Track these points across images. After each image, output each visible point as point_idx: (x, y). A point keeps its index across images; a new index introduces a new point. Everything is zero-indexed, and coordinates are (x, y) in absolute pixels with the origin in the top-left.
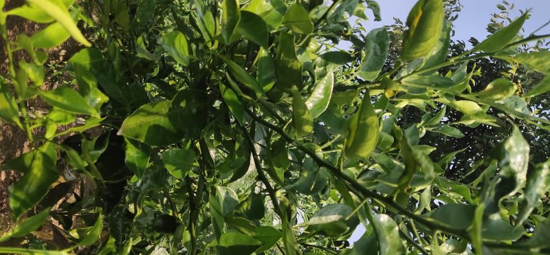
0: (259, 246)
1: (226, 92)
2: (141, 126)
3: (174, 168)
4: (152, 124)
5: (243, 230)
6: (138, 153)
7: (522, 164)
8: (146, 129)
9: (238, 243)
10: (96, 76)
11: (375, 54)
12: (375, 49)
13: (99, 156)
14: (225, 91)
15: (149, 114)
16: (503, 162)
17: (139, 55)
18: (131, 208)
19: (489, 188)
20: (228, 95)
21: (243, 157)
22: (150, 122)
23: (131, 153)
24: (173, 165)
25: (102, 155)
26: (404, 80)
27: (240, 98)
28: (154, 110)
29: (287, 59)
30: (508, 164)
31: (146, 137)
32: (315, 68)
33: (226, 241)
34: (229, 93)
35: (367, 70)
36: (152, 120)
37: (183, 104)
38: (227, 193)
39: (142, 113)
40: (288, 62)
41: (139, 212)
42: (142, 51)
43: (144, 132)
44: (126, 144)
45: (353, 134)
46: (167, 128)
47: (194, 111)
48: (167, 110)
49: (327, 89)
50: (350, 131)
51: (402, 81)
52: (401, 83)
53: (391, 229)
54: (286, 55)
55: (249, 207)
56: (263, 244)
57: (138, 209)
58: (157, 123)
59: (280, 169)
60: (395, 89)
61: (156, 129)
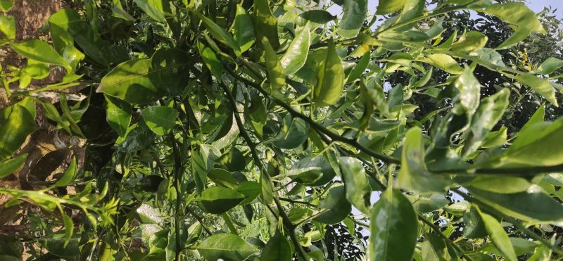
0: (242, 199)
1: (205, 51)
2: (120, 84)
3: (156, 125)
4: (132, 83)
5: (226, 184)
6: (120, 112)
7: (474, 102)
8: (127, 88)
9: (222, 197)
10: (74, 36)
11: (355, 11)
12: (354, 7)
13: (81, 116)
14: (203, 50)
15: (129, 73)
16: (455, 99)
17: (116, 15)
18: (119, 168)
19: (441, 124)
20: (207, 54)
21: (224, 115)
22: (129, 81)
23: (113, 112)
24: (154, 122)
25: (85, 114)
26: (380, 35)
27: (219, 56)
28: (133, 69)
29: (262, 15)
30: (459, 102)
31: (126, 95)
32: (295, 28)
33: (211, 195)
34: (208, 52)
35: (347, 29)
36: (132, 79)
37: (163, 64)
38: (211, 151)
39: (120, 72)
40: (264, 18)
41: (127, 172)
42: (118, 11)
43: (124, 90)
44: (107, 103)
45: (321, 82)
46: (147, 87)
47: (175, 70)
48: (147, 70)
49: (303, 45)
50: (318, 80)
51: (378, 37)
52: (377, 38)
53: (358, 170)
54: (261, 11)
55: (230, 161)
56: (246, 197)
57: (125, 170)
58: (137, 82)
59: (259, 124)
60: (370, 44)
61: (136, 88)
